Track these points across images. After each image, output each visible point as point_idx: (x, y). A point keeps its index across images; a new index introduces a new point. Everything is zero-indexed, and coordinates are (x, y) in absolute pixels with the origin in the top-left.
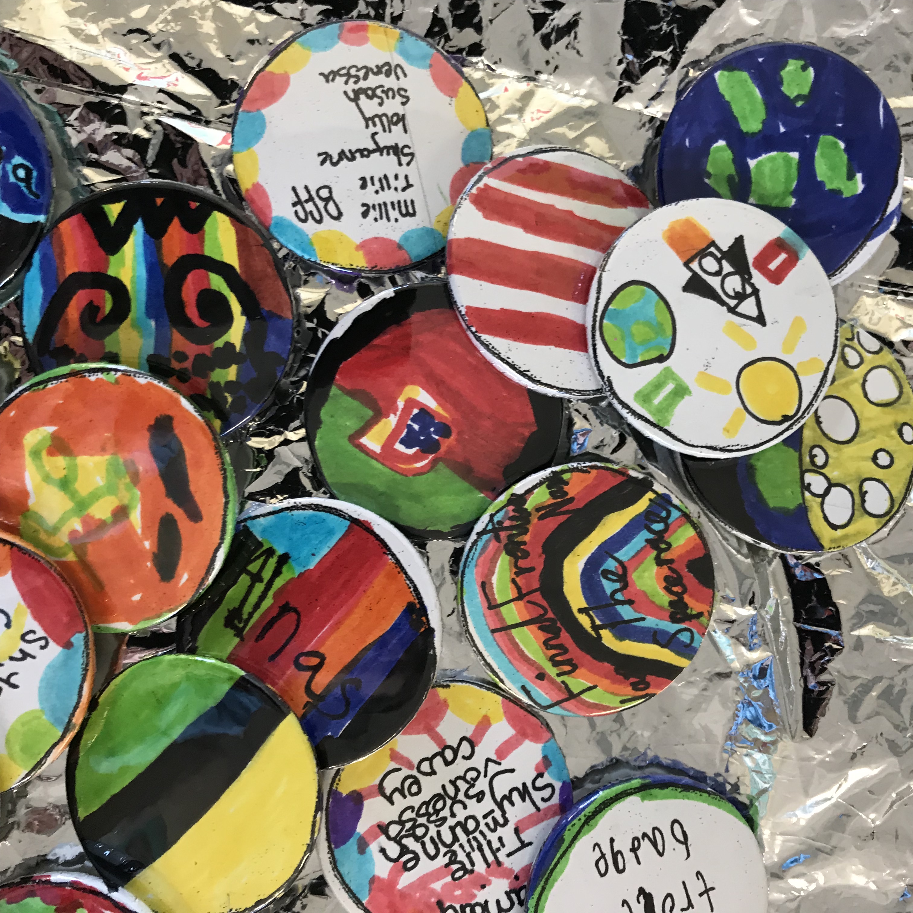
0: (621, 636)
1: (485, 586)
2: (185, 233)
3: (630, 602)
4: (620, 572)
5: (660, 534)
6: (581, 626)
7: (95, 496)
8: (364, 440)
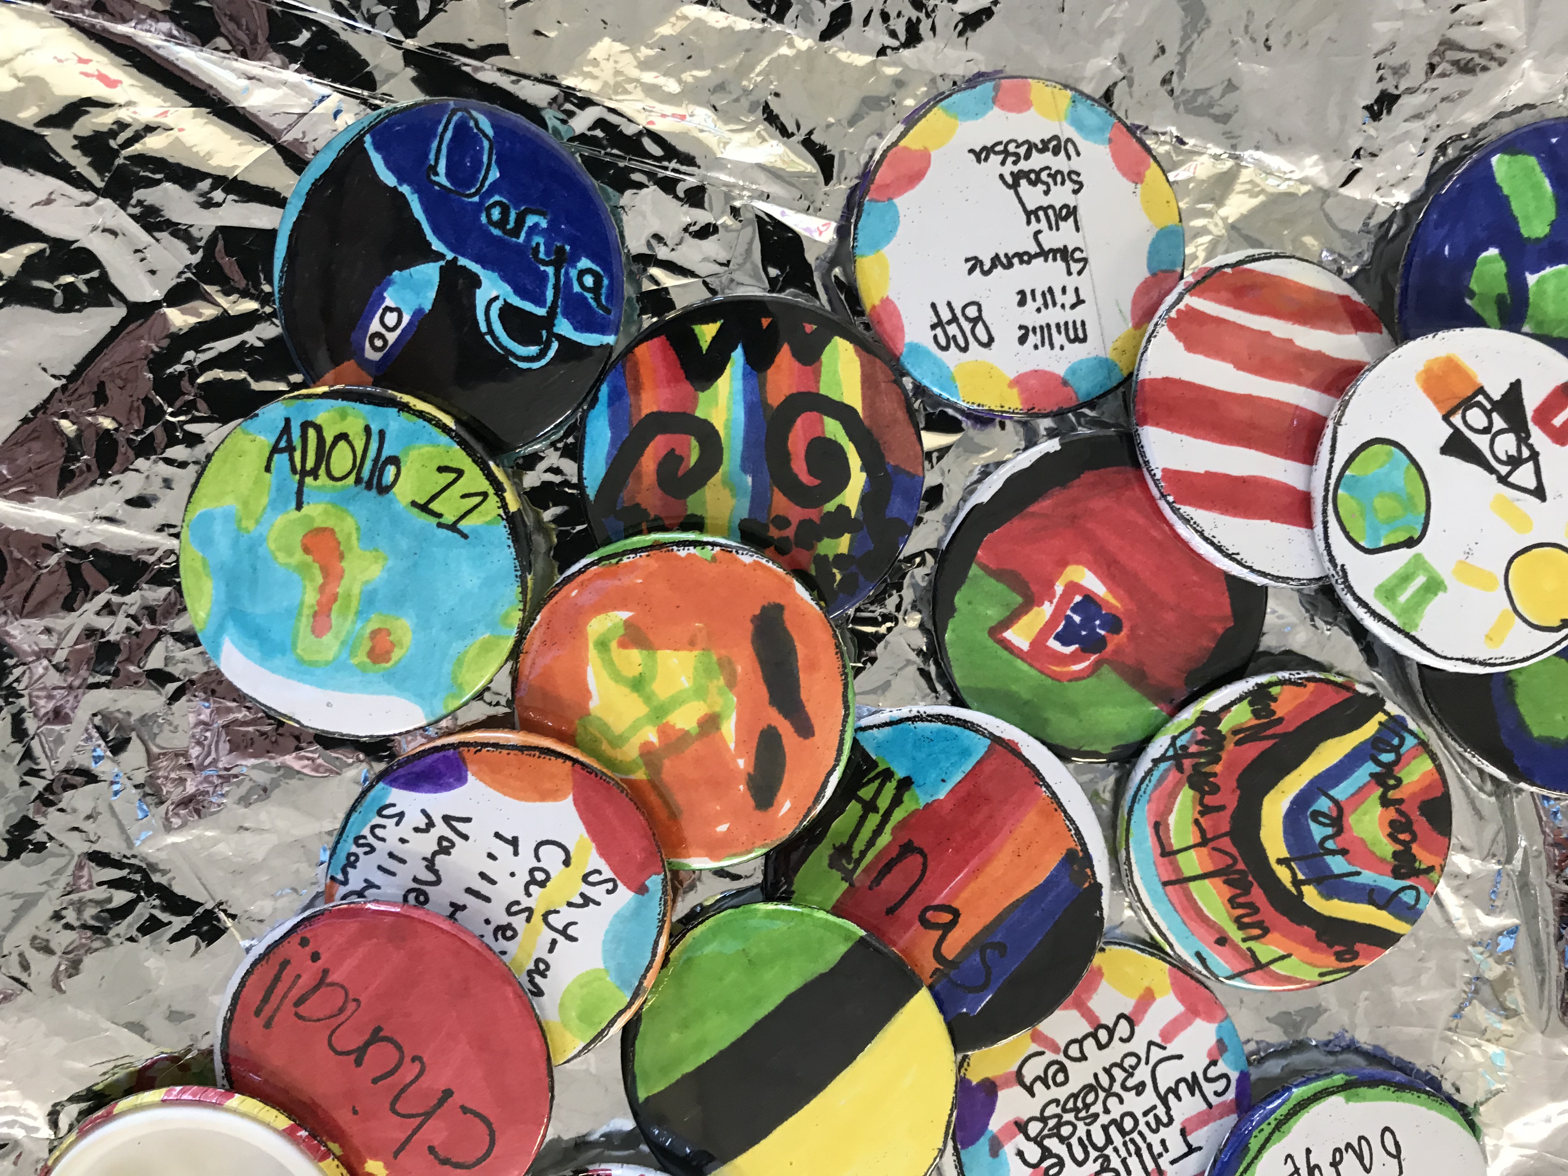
0: (1328, 894)
1: (1159, 827)
2: (797, 364)
3: (1343, 852)
4: (1334, 814)
5: (1389, 768)
6: (1278, 881)
7: (676, 701)
8: (1009, 634)
